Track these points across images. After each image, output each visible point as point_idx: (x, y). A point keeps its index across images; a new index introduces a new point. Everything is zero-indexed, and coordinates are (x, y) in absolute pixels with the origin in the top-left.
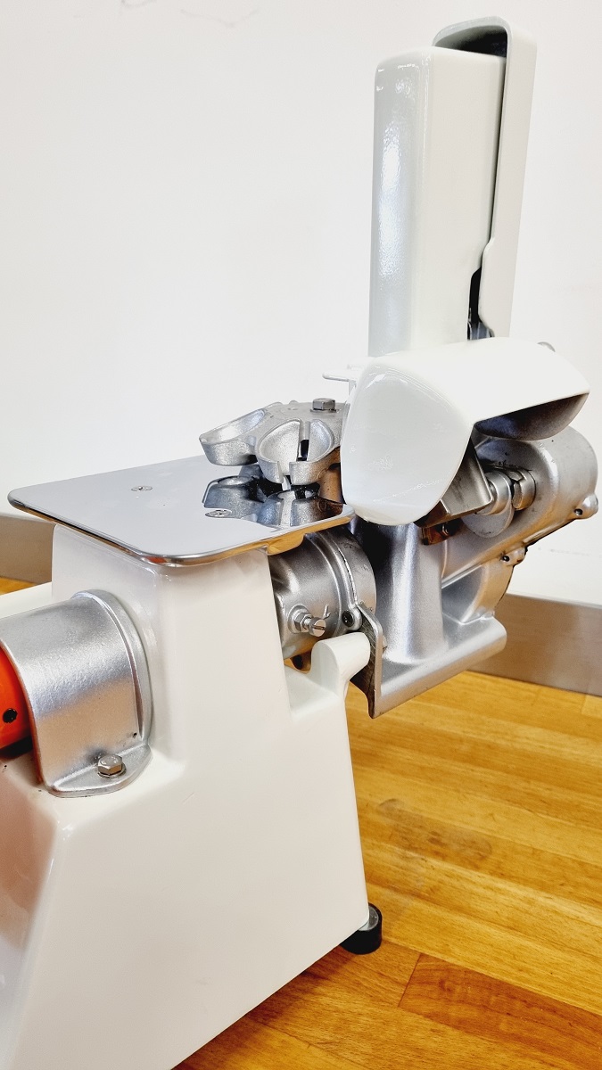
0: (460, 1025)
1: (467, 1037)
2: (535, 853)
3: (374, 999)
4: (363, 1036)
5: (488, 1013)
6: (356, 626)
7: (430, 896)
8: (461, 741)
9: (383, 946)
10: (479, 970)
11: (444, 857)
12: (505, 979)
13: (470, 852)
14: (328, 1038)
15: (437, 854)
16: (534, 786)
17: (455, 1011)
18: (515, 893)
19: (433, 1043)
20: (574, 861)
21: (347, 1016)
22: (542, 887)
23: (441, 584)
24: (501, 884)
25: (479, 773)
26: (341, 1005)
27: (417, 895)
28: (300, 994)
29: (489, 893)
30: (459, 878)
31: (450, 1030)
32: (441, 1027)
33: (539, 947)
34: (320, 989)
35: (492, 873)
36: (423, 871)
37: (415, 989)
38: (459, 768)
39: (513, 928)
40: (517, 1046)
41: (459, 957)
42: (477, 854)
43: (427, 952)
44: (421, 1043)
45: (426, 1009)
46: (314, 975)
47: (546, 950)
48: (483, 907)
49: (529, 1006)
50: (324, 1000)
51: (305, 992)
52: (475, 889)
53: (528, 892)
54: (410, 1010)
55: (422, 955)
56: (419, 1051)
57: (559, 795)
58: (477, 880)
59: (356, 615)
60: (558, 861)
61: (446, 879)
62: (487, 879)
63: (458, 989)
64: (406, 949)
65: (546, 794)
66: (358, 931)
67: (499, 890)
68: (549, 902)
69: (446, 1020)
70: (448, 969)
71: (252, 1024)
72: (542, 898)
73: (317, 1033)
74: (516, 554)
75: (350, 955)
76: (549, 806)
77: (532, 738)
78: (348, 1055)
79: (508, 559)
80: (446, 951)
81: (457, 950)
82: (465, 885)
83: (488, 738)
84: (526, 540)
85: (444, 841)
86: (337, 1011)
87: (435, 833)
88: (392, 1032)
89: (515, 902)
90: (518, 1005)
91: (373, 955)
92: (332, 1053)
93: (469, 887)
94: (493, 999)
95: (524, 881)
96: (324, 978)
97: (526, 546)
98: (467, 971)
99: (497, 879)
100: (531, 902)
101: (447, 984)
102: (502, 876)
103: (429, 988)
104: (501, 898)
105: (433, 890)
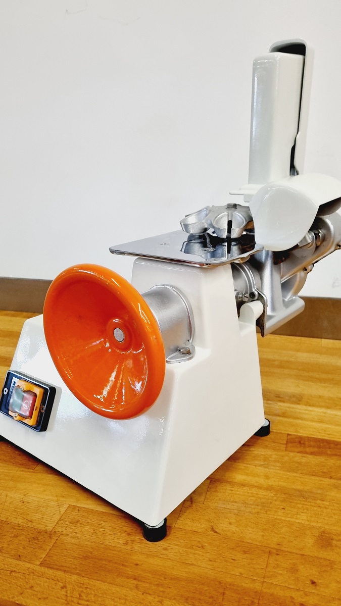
0: (312, 453)
1: (316, 457)
2: (320, 397)
3: (275, 450)
4: (275, 461)
5: (321, 449)
6: (256, 298)
7: (284, 415)
8: (274, 361)
9: (271, 433)
10: (313, 436)
11: (284, 402)
12: (324, 438)
13: (294, 399)
14: (262, 463)
15: (280, 401)
16: (311, 374)
17: (308, 450)
18: (317, 411)
19: (304, 460)
20: (337, 398)
21: (266, 456)
22: (328, 408)
23: (281, 282)
24: (310, 408)
25: (286, 371)
26: (263, 453)
27: (278, 415)
28: (245, 452)
29: (307, 412)
30: (293, 408)
31: (308, 456)
32: (305, 455)
33: (333, 427)
34: (251, 449)
35: (306, 405)
36: (277, 407)
37: (290, 445)
38: (277, 370)
39: (321, 422)
40: (336, 457)
41: (302, 433)
42: (298, 399)
43: (290, 433)
44: (299, 461)
45: (297, 450)
46: (247, 445)
47: (337, 427)
48: (305, 416)
49: (337, 445)
50: (256, 452)
51: (246, 450)
52: (301, 411)
53: (324, 410)
54: (290, 452)
55: (288, 435)
56: (300, 463)
57: (323, 376)
58: (300, 408)
59: (256, 293)
60: (330, 398)
61: (287, 409)
62: (304, 407)
63: (307, 443)
64: (281, 433)
65: (317, 376)
66: (262, 427)
67: (310, 411)
68: (332, 412)
69: (307, 453)
70: (301, 437)
71: (230, 463)
72: (329, 411)
73: (257, 462)
74: (309, 267)
75: (259, 437)
76: (321, 380)
77: (304, 357)
78: (272, 467)
79: (306, 270)
80: (297, 431)
81: (301, 431)
82: (296, 410)
83: (286, 358)
84: (314, 262)
85: (281, 396)
86: (262, 455)
87: (276, 394)
88: (286, 459)
89: (319, 414)
90: (332, 445)
91: (268, 436)
92: (266, 467)
93: (298, 411)
94: (322, 444)
95: (321, 407)
96: (252, 445)
97: (313, 264)
98: (308, 437)
99: (309, 407)
100: (325, 413)
101: (302, 442)
102: (310, 405)
103: (295, 444)
104: (313, 413)
105: (284, 413)
